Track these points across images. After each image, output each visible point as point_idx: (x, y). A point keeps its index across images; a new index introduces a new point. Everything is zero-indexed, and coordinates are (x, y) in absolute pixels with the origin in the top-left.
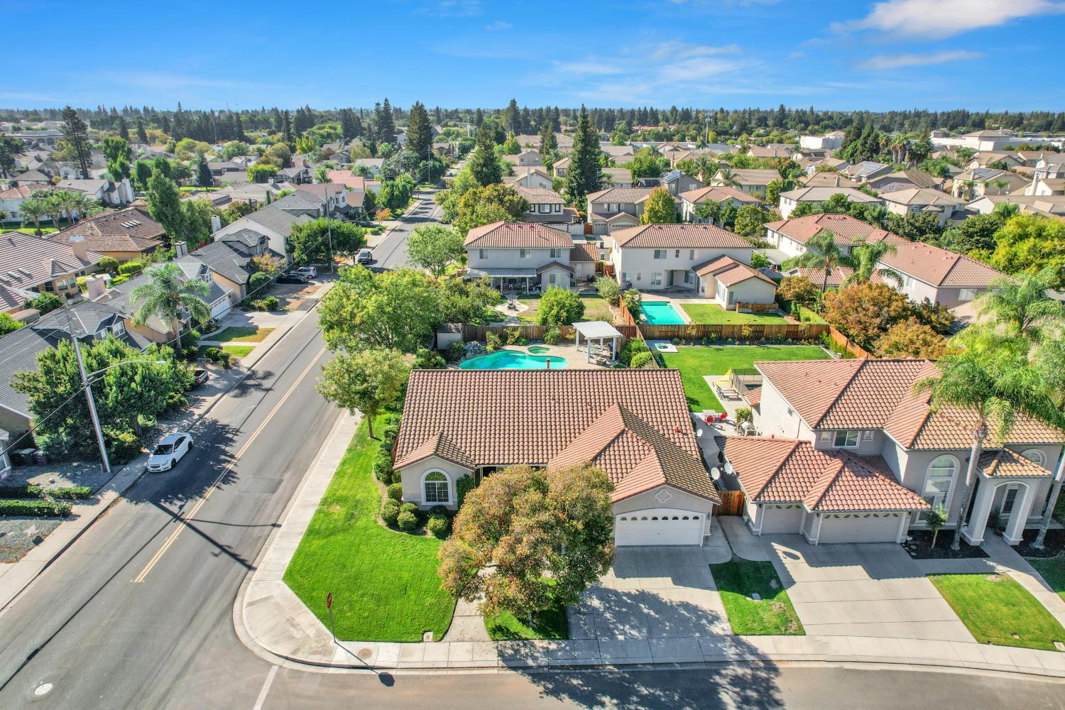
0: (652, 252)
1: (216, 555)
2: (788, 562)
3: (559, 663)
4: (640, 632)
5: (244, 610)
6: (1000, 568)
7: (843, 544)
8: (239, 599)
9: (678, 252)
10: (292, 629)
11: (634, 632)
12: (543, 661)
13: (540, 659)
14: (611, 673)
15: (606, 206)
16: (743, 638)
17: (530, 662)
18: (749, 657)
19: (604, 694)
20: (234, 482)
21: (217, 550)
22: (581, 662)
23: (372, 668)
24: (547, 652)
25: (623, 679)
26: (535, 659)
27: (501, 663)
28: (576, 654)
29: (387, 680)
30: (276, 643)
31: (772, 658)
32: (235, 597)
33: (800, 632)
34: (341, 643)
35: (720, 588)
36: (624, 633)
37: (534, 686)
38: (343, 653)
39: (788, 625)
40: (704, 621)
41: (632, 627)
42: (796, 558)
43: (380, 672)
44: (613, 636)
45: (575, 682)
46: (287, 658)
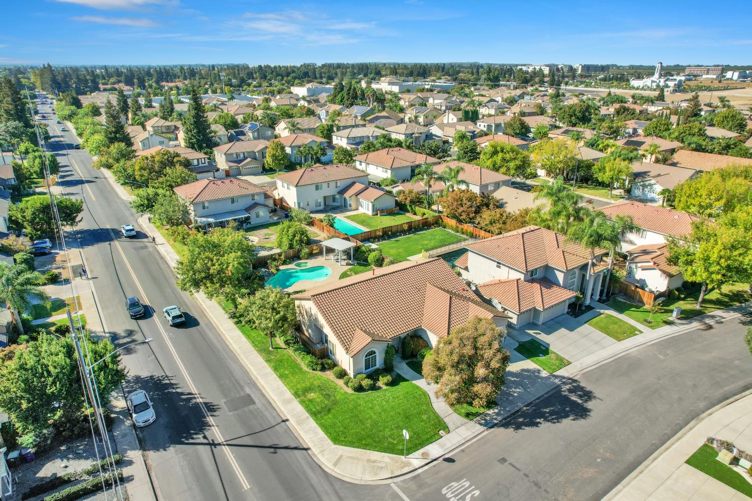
0: (314, 186)
1: (275, 453)
2: (538, 336)
3: (506, 415)
4: (520, 389)
5: (335, 470)
6: (602, 311)
7: (549, 321)
8: (323, 466)
9: (328, 184)
10: (376, 464)
11: (518, 390)
12: (500, 418)
13: (498, 419)
14: (527, 410)
15: (235, 155)
16: (554, 373)
17: (495, 421)
18: (564, 380)
19: (536, 419)
20: (219, 408)
21: (272, 450)
22: (513, 411)
23: (435, 460)
24: (497, 414)
25: (534, 410)
26: (496, 419)
27: (485, 428)
28: (508, 409)
29: (450, 460)
30: (376, 474)
31: (571, 376)
32: (320, 466)
33: (569, 363)
34: (408, 457)
35: (528, 358)
36: (515, 392)
37: (508, 430)
38: (415, 460)
39: (564, 363)
40: (536, 374)
41: (515, 388)
42: (540, 334)
43: (441, 459)
44: (513, 396)
45: (521, 420)
46: (392, 478)
